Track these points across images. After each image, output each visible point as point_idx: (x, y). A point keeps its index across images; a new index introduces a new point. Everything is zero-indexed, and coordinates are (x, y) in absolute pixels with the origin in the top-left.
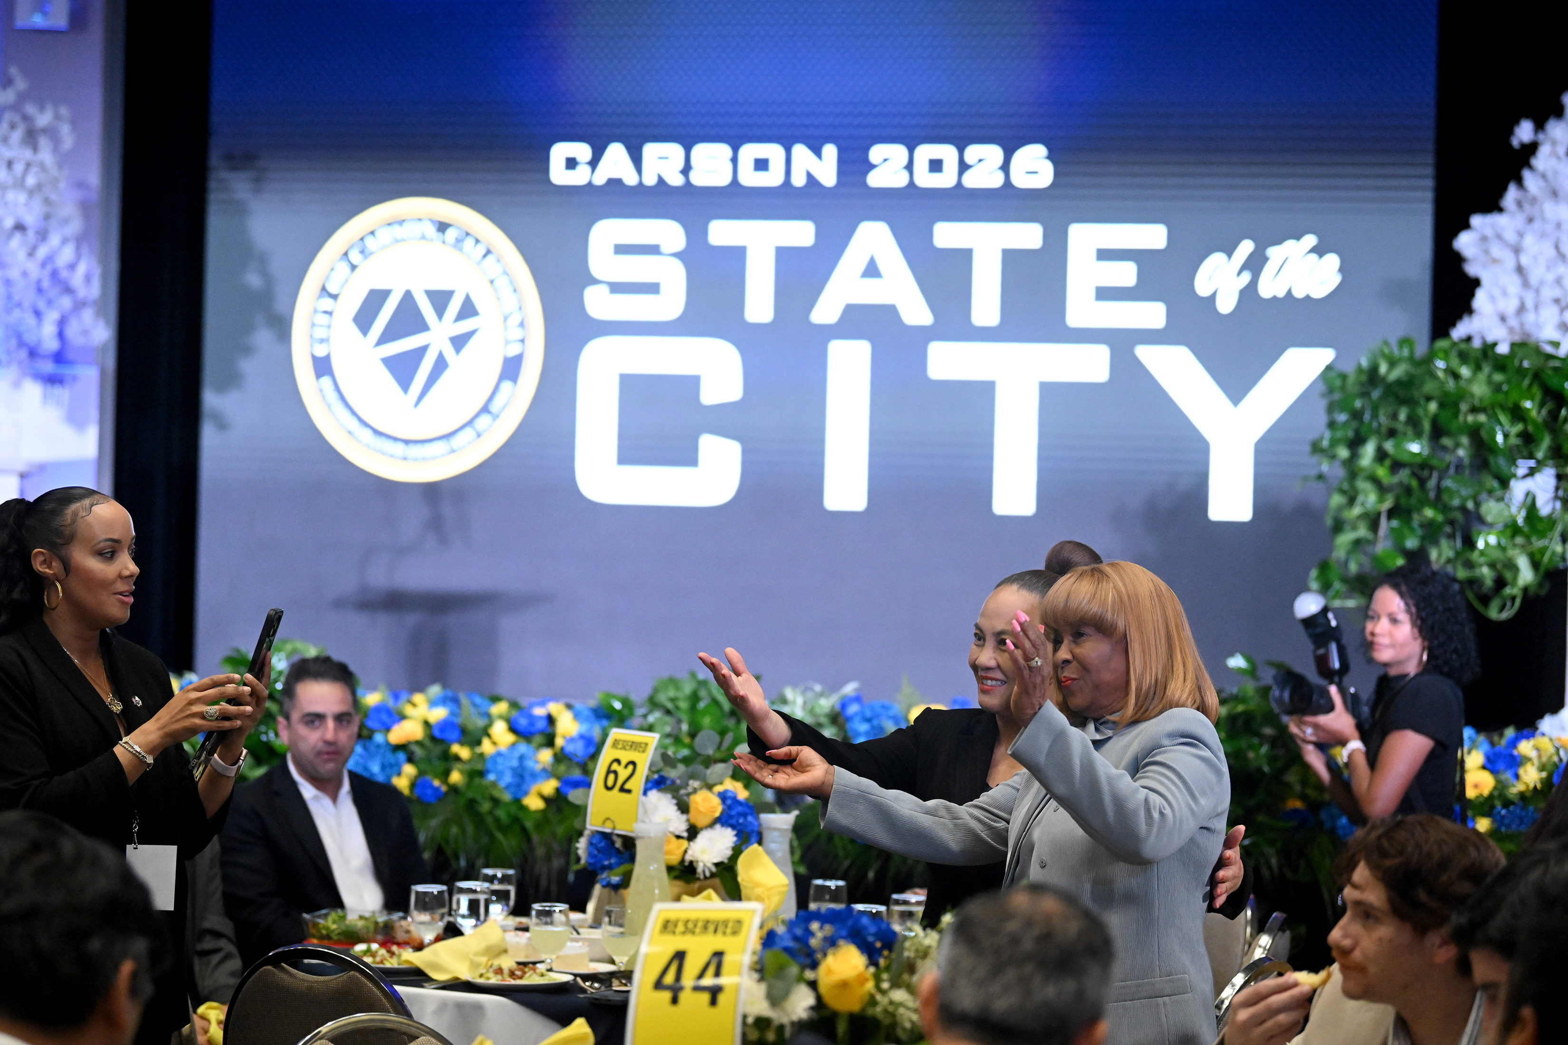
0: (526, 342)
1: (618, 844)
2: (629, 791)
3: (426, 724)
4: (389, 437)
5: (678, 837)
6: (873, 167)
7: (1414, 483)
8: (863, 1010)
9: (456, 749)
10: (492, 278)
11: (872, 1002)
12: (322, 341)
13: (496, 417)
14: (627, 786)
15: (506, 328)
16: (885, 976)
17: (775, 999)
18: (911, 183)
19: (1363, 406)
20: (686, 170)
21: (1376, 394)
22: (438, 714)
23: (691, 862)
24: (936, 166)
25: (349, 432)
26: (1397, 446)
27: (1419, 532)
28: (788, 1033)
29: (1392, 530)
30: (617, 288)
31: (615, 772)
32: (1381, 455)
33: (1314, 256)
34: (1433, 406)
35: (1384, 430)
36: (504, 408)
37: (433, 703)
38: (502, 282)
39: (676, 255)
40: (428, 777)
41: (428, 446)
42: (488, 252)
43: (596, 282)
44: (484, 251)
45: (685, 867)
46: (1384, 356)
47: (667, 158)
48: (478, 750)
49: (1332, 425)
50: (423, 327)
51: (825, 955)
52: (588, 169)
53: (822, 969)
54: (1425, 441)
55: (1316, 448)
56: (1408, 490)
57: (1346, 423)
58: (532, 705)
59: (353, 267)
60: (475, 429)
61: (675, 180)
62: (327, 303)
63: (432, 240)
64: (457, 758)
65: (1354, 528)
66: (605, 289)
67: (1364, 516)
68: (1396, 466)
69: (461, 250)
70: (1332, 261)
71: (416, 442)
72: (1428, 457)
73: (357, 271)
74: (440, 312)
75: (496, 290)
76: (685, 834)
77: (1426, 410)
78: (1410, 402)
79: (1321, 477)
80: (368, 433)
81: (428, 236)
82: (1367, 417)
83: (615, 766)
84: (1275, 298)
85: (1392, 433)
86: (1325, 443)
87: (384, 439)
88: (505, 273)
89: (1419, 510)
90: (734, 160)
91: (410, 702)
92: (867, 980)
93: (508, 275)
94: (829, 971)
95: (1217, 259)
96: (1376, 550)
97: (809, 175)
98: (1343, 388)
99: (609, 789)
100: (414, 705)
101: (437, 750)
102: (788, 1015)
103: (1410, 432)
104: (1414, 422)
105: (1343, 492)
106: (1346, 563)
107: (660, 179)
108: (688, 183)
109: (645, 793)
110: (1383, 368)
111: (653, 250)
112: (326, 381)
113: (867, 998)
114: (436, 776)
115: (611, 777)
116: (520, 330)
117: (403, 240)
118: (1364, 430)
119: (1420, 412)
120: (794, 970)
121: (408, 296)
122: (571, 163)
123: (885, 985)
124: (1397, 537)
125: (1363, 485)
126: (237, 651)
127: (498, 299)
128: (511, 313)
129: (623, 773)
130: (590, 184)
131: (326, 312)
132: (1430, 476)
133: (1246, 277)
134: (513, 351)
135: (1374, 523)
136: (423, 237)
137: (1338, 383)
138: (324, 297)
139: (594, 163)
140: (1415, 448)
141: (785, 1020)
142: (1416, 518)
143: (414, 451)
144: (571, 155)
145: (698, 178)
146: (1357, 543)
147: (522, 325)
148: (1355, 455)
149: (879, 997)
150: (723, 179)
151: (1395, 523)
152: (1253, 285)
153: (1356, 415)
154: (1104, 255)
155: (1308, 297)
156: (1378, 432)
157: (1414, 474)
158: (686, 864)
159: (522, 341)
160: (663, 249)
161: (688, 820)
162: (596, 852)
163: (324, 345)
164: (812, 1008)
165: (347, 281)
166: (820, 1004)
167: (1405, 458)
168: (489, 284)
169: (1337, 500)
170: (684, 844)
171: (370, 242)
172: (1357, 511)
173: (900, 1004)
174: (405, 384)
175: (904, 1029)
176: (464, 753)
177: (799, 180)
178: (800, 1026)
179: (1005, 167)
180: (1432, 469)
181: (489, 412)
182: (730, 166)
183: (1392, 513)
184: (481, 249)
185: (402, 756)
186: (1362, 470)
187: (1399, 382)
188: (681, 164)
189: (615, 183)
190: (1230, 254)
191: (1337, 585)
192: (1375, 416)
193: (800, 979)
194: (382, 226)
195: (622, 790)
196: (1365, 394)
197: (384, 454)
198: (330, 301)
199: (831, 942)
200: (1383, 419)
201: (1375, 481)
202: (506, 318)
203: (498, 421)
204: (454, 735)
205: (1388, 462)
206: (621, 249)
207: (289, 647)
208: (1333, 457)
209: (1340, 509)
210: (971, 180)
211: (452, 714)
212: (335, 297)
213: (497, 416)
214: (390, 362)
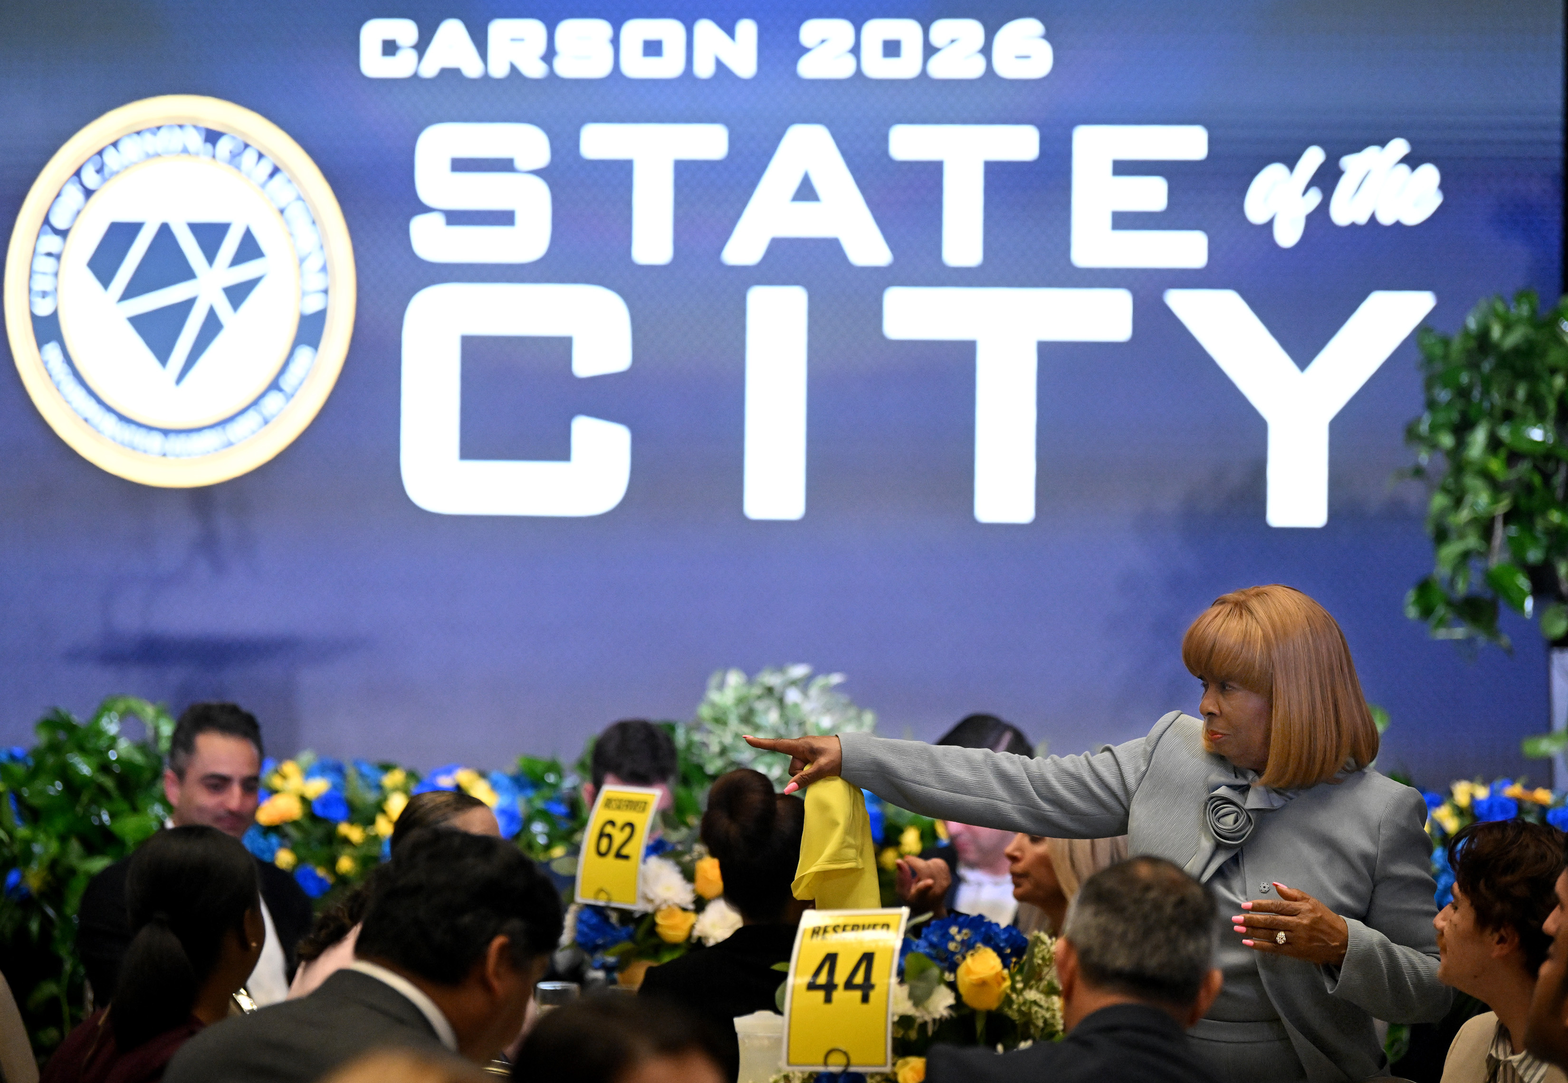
0: (330, 292)
1: (614, 918)
2: (626, 857)
3: (304, 799)
4: (140, 425)
5: (685, 910)
6: (805, 50)
7: (1537, 480)
8: (1000, 1009)
9: (345, 829)
10: (282, 205)
11: (1008, 1001)
12: (44, 294)
13: (289, 397)
14: (625, 851)
15: (301, 275)
16: (1018, 978)
17: (918, 999)
18: (859, 72)
19: (1471, 382)
20: (549, 55)
21: (1487, 366)
22: (318, 787)
23: (700, 939)
24: (892, 48)
25: (86, 420)
26: (1515, 432)
27: (1544, 541)
28: (930, 1030)
29: (1510, 539)
30: (455, 218)
31: (609, 836)
32: (1494, 444)
33: (1404, 168)
34: (1559, 381)
35: (1498, 413)
36: (301, 384)
37: (308, 774)
38: (295, 211)
39: (537, 173)
40: (310, 866)
41: (195, 438)
42: (276, 171)
43: (427, 209)
44: (269, 169)
45: (693, 944)
46: (1497, 315)
47: (522, 40)
48: (372, 831)
49: (1431, 405)
50: (188, 274)
51: (964, 958)
52: (414, 55)
53: (961, 971)
54: (1550, 424)
55: (1412, 435)
56: (1529, 489)
57: (1449, 404)
58: (435, 774)
59: (89, 193)
60: (261, 413)
61: (535, 70)
62: (51, 242)
63: (197, 154)
64: (346, 841)
65: (1462, 536)
66: (438, 219)
67: (1474, 521)
68: (1513, 457)
69: (238, 167)
70: (1429, 174)
71: (179, 432)
72: (1554, 446)
73: (94, 198)
74: (210, 254)
75: (287, 223)
76: (691, 907)
77: (1550, 386)
78: (1530, 376)
79: (1418, 472)
80: (112, 419)
81: (191, 149)
82: (1476, 394)
83: (609, 829)
84: (1353, 226)
85: (1508, 416)
86: (1424, 428)
87: (133, 427)
88: (299, 198)
89: (1544, 512)
90: (615, 41)
91: (277, 771)
92: (1004, 979)
93: (303, 201)
94: (969, 971)
95: (1274, 172)
96: (1490, 564)
97: (719, 64)
98: (1446, 357)
99: (601, 854)
100: (284, 777)
101: (319, 832)
102: (929, 1013)
103: (1531, 414)
104: (1535, 401)
105: (1446, 490)
106: (1452, 582)
107: (513, 69)
108: (552, 74)
109: (644, 861)
110: (1496, 332)
111: (505, 165)
112: (52, 350)
113: (1003, 996)
114: (319, 864)
115: (605, 842)
116: (321, 276)
117: (158, 155)
118: (1473, 413)
119: (1543, 388)
120: (935, 971)
121: (165, 230)
122: (390, 48)
123: (1019, 986)
124: (1516, 548)
125: (1472, 482)
126: (56, 711)
127: (291, 235)
128: (310, 253)
129: (619, 837)
130: (415, 76)
131: (49, 254)
132: (1557, 470)
133: (1315, 197)
134: (312, 306)
135: (1486, 528)
136: (185, 151)
137: (1438, 351)
138: (46, 233)
139: (421, 47)
140: (1537, 434)
141: (928, 1018)
142: (1540, 524)
143: (176, 444)
144: (389, 37)
145: (565, 68)
146: (1466, 555)
147: (324, 269)
148: (1461, 443)
149: (1014, 996)
150: (600, 68)
151: (1513, 530)
152: (1324, 207)
153: (1463, 393)
154: (1123, 168)
155: (1398, 225)
156: (1490, 414)
157: (1536, 468)
158: (694, 941)
159: (326, 292)
160: (518, 164)
161: (694, 891)
162: (586, 929)
163: (49, 300)
164: (951, 1007)
165: (79, 212)
166: (959, 1004)
167: (1524, 447)
168: (278, 215)
169: (1439, 501)
170: (692, 917)
171: (110, 157)
172: (1464, 515)
173: (1035, 1003)
174: (163, 354)
175: (1037, 1027)
176: (355, 834)
177: (704, 69)
178: (941, 1023)
179: (987, 51)
180: (1558, 461)
181: (280, 390)
182: (609, 50)
183: (1508, 518)
184: (266, 167)
185: (274, 840)
186: (1470, 463)
187: (1517, 351)
188: (541, 47)
189: (450, 75)
190: (1291, 163)
191: (1441, 611)
192: (1486, 392)
193: (941, 981)
194: (129, 135)
195: (619, 855)
196: (1473, 365)
197: (134, 448)
198: (57, 239)
199: (968, 946)
200: (1497, 398)
201: (1486, 475)
202: (302, 261)
203: (293, 401)
204: (338, 812)
205: (1503, 454)
206: (460, 165)
207: (121, 706)
208: (1434, 446)
209: (1444, 512)
210: (939, 68)
211: (335, 787)
212: (63, 234)
213: (292, 395)
214: (139, 322)
